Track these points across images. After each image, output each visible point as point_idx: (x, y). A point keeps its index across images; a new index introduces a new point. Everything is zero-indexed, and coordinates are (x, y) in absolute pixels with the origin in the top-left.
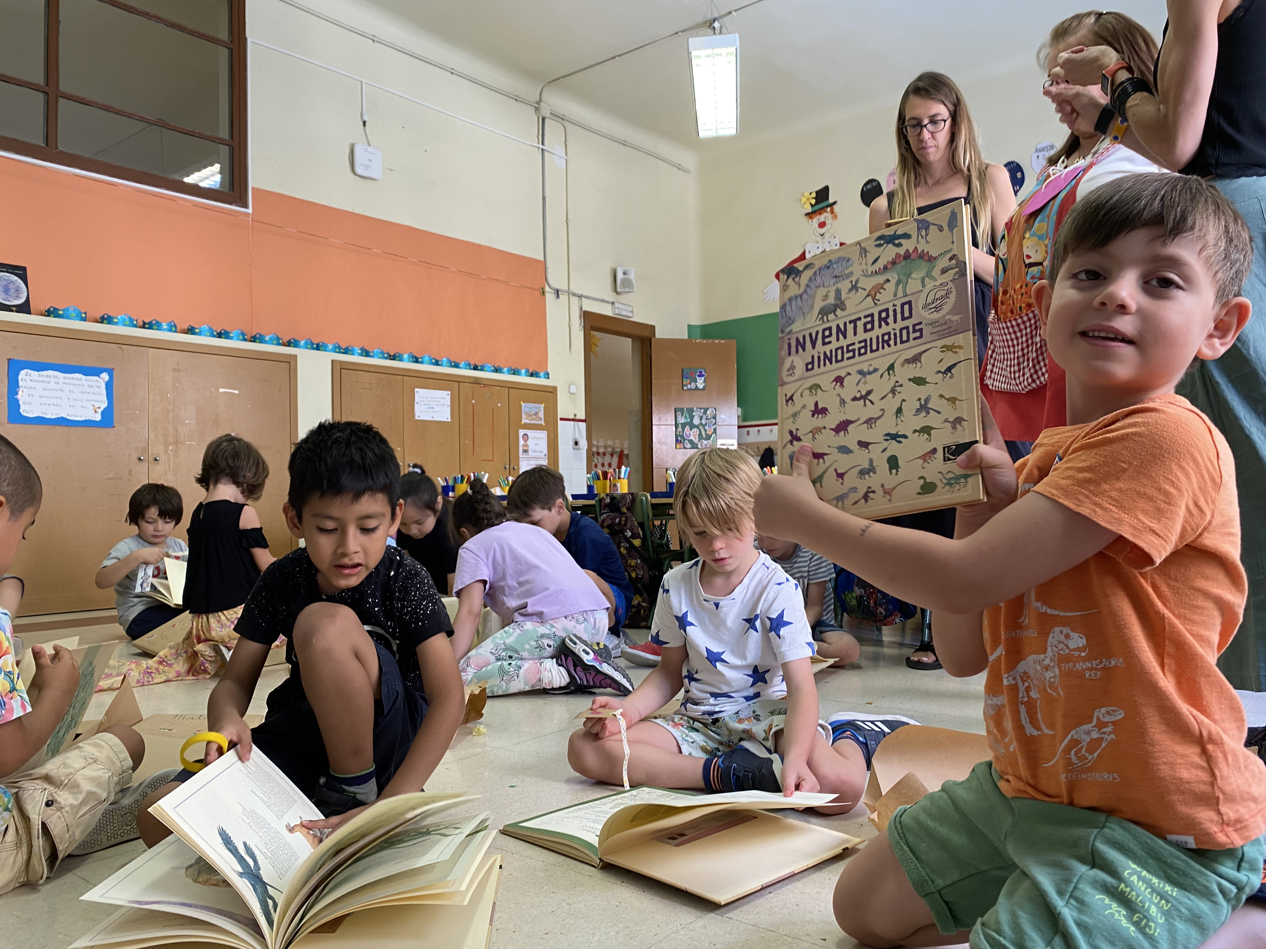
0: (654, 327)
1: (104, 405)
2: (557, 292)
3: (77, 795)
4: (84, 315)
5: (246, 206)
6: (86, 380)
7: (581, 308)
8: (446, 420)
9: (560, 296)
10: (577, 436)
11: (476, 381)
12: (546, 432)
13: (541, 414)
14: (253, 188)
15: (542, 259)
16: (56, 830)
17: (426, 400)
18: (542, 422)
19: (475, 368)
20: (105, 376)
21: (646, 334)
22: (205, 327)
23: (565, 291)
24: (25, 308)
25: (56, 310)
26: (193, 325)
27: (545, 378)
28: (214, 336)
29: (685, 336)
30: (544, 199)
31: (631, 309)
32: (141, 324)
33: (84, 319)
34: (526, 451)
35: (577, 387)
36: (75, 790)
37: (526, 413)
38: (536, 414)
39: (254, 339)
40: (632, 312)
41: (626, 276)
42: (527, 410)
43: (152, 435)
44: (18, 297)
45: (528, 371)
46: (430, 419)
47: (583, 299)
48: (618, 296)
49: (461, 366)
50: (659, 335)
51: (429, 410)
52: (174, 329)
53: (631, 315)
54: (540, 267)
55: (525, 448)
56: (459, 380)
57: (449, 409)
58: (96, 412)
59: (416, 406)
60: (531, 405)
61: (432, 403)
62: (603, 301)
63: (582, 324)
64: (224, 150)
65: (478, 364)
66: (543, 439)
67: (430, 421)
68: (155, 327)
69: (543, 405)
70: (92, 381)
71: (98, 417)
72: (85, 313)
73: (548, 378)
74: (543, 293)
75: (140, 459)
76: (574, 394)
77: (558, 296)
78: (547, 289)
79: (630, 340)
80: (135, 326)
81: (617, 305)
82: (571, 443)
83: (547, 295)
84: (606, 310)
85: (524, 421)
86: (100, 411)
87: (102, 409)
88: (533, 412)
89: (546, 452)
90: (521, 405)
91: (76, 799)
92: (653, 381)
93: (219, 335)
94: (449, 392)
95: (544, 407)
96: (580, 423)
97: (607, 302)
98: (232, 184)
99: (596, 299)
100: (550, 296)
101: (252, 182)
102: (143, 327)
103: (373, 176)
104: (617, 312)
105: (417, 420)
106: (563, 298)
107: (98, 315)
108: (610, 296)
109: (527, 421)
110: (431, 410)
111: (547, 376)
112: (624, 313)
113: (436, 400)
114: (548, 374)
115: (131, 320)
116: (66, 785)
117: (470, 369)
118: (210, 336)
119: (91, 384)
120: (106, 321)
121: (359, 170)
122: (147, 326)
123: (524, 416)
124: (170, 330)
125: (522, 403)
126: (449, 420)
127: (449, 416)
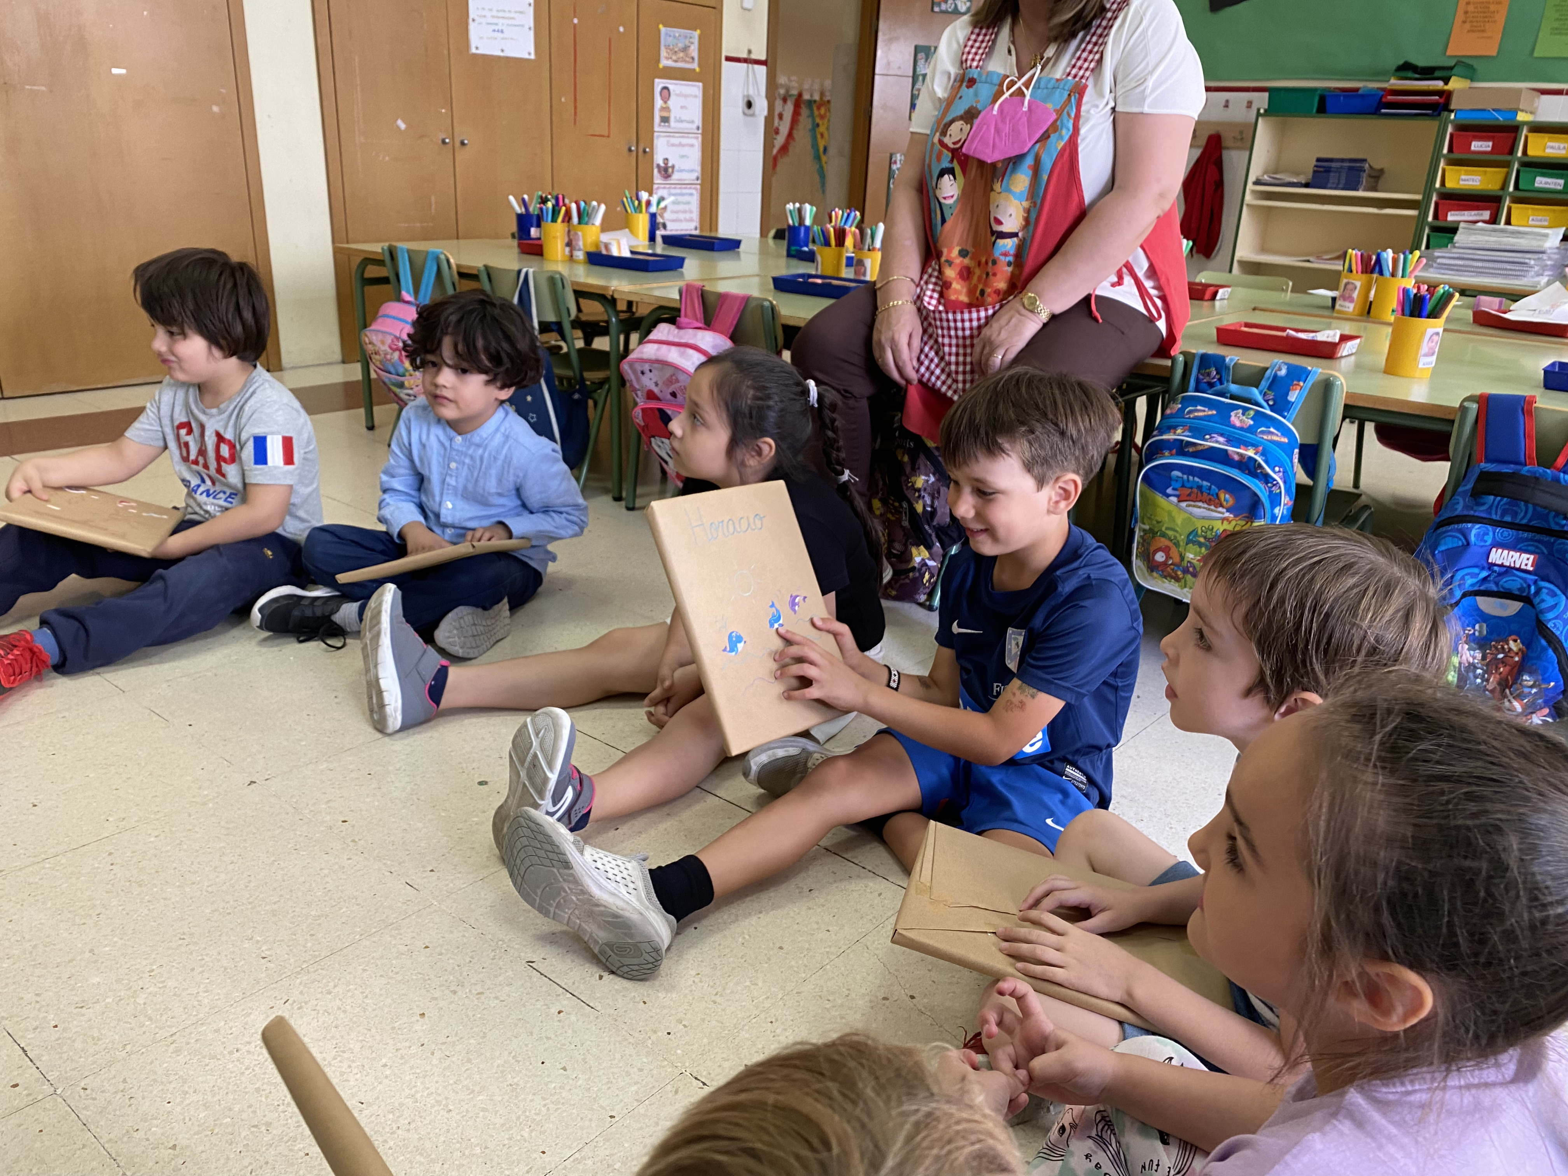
8: (527, 56)
10: (751, 92)
12: (701, 84)
13: (694, 51)
17: (489, 14)
18: (695, 66)
34: (665, 120)
37: (667, 47)
38: (685, 49)
42: (670, 40)
46: (498, 53)
51: (496, 34)
55: (665, 114)
57: (532, 34)
59: (472, 27)
60: (677, 32)
61: (501, 21)
66: (696, 96)
67: (499, 57)
69: (698, 32)
76: (749, 10)
82: (741, 104)
85: (664, 62)
88: (681, 45)
89: (698, 121)
90: (659, 31)
95: (700, 37)
96: (756, 67)
105: (475, 55)
109: (670, 63)
110: (500, 35)
113: (507, 15)
123: (664, 53)
125: (661, 26)
126: (533, 57)
127: (533, 51)
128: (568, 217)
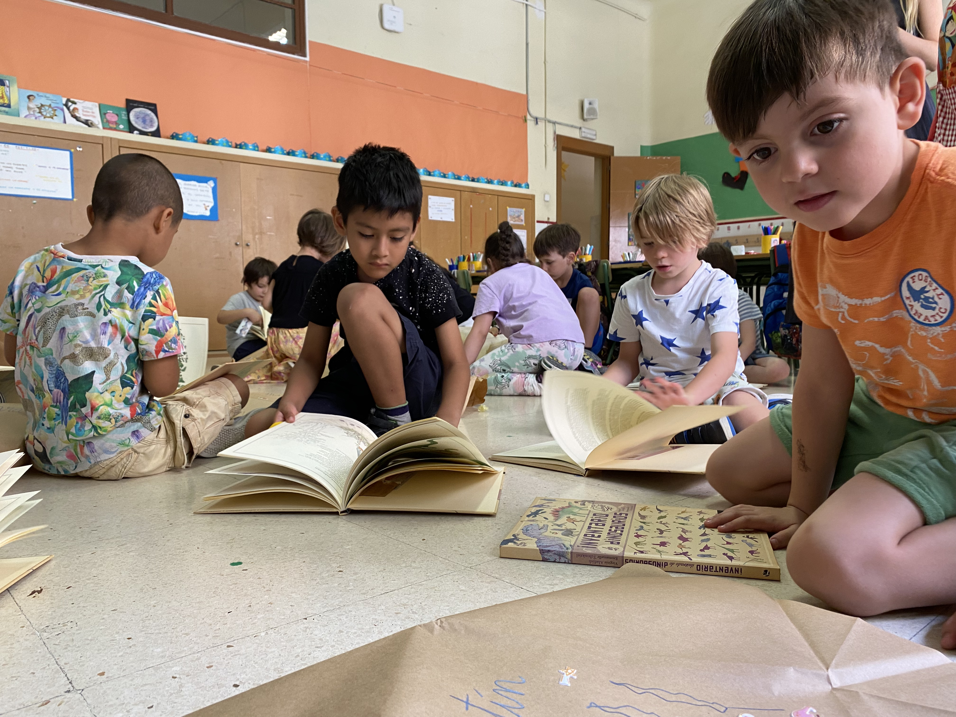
0: (612, 148)
1: (212, 204)
2: (536, 120)
3: (206, 413)
4: (196, 139)
5: (305, 56)
6: (199, 186)
7: (555, 133)
8: (451, 220)
9: (539, 123)
11: (474, 190)
12: (526, 230)
13: (522, 217)
14: (310, 42)
15: (525, 93)
16: (192, 434)
17: (436, 204)
18: (524, 223)
19: (473, 180)
20: (211, 184)
21: (606, 153)
22: (278, 147)
23: (542, 119)
24: (157, 134)
25: (177, 135)
26: (271, 146)
27: (526, 188)
28: (285, 154)
29: (638, 154)
30: (527, 44)
31: (594, 133)
32: (234, 145)
33: (196, 141)
35: (550, 197)
36: (203, 409)
37: (511, 216)
38: (519, 215)
39: (313, 157)
40: (596, 135)
41: (591, 106)
42: (512, 213)
43: (244, 227)
44: (152, 126)
45: (512, 182)
46: (439, 219)
47: (556, 125)
48: (585, 123)
49: (462, 178)
50: (617, 153)
51: (439, 212)
52: (256, 149)
53: (594, 137)
54: (524, 99)
56: (461, 190)
57: (453, 212)
58: (206, 209)
59: (430, 209)
60: (515, 209)
61: (441, 207)
62: (572, 126)
63: (556, 145)
64: (288, 13)
65: (475, 177)
66: (524, 235)
67: (439, 222)
68: (244, 147)
69: (524, 209)
70: (203, 187)
71: (208, 213)
72: (197, 137)
73: (528, 188)
74: (525, 120)
75: (236, 244)
76: (547, 201)
77: (537, 123)
78: (529, 117)
79: (593, 159)
80: (230, 146)
81: (583, 129)
83: (528, 122)
84: (575, 134)
86: (209, 208)
87: (210, 207)
88: (516, 215)
90: (507, 209)
91: (205, 415)
92: (611, 191)
93: (288, 154)
94: (453, 199)
95: (525, 211)
97: (576, 127)
98: (295, 38)
99: (567, 125)
100: (530, 123)
101: (309, 37)
102: (236, 147)
103: (397, 29)
104: (583, 135)
105: (431, 220)
106: (541, 124)
107: (205, 140)
108: (578, 122)
110: (441, 212)
111: (527, 186)
112: (589, 136)
113: (444, 204)
114: (528, 185)
115: (227, 142)
116: (197, 405)
117: (469, 181)
118: (282, 154)
119: (202, 189)
120: (211, 143)
121: (387, 25)
122: (238, 147)
124: (254, 150)
125: (508, 208)
126: (454, 221)
127: (453, 218)
128: (469, 259)
